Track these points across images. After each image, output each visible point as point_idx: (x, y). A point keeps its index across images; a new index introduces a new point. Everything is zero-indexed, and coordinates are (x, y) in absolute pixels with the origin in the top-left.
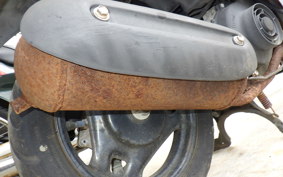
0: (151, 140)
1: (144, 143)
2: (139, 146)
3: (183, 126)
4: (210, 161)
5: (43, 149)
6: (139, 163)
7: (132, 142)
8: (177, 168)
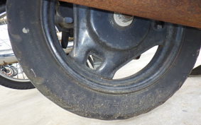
0: (127, 47)
1: (120, 48)
2: (115, 50)
3: (167, 43)
4: (183, 81)
5: (25, 31)
6: (113, 64)
7: (109, 44)
8: (148, 78)
